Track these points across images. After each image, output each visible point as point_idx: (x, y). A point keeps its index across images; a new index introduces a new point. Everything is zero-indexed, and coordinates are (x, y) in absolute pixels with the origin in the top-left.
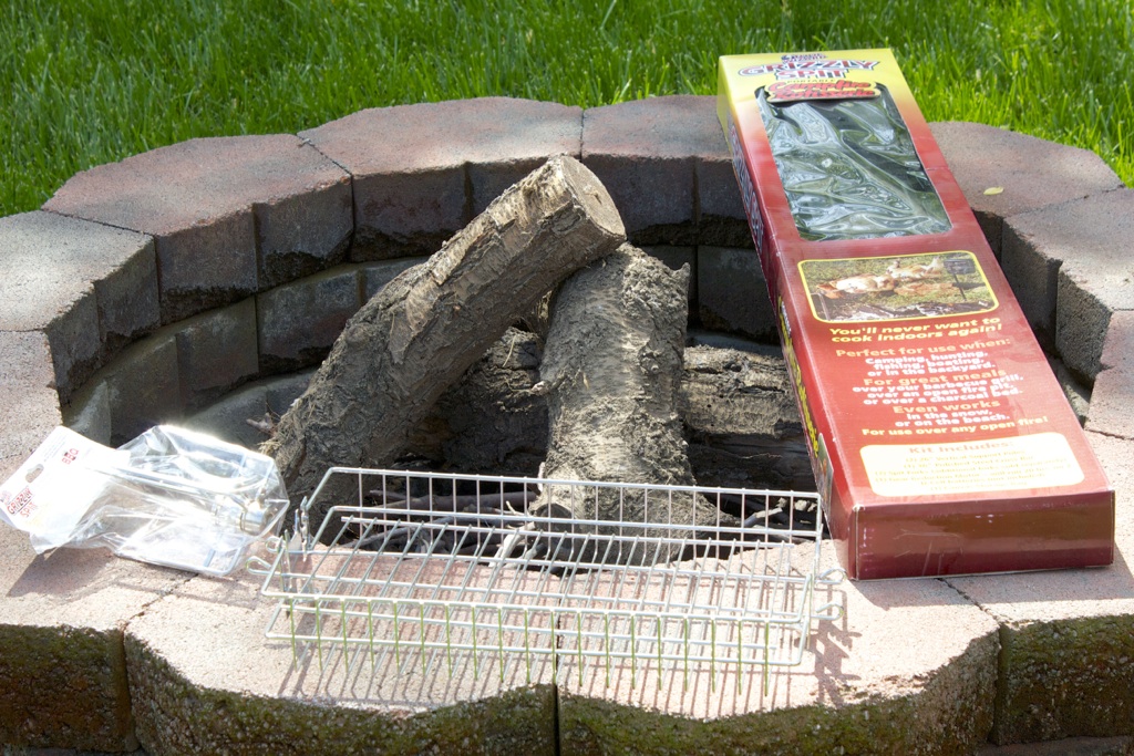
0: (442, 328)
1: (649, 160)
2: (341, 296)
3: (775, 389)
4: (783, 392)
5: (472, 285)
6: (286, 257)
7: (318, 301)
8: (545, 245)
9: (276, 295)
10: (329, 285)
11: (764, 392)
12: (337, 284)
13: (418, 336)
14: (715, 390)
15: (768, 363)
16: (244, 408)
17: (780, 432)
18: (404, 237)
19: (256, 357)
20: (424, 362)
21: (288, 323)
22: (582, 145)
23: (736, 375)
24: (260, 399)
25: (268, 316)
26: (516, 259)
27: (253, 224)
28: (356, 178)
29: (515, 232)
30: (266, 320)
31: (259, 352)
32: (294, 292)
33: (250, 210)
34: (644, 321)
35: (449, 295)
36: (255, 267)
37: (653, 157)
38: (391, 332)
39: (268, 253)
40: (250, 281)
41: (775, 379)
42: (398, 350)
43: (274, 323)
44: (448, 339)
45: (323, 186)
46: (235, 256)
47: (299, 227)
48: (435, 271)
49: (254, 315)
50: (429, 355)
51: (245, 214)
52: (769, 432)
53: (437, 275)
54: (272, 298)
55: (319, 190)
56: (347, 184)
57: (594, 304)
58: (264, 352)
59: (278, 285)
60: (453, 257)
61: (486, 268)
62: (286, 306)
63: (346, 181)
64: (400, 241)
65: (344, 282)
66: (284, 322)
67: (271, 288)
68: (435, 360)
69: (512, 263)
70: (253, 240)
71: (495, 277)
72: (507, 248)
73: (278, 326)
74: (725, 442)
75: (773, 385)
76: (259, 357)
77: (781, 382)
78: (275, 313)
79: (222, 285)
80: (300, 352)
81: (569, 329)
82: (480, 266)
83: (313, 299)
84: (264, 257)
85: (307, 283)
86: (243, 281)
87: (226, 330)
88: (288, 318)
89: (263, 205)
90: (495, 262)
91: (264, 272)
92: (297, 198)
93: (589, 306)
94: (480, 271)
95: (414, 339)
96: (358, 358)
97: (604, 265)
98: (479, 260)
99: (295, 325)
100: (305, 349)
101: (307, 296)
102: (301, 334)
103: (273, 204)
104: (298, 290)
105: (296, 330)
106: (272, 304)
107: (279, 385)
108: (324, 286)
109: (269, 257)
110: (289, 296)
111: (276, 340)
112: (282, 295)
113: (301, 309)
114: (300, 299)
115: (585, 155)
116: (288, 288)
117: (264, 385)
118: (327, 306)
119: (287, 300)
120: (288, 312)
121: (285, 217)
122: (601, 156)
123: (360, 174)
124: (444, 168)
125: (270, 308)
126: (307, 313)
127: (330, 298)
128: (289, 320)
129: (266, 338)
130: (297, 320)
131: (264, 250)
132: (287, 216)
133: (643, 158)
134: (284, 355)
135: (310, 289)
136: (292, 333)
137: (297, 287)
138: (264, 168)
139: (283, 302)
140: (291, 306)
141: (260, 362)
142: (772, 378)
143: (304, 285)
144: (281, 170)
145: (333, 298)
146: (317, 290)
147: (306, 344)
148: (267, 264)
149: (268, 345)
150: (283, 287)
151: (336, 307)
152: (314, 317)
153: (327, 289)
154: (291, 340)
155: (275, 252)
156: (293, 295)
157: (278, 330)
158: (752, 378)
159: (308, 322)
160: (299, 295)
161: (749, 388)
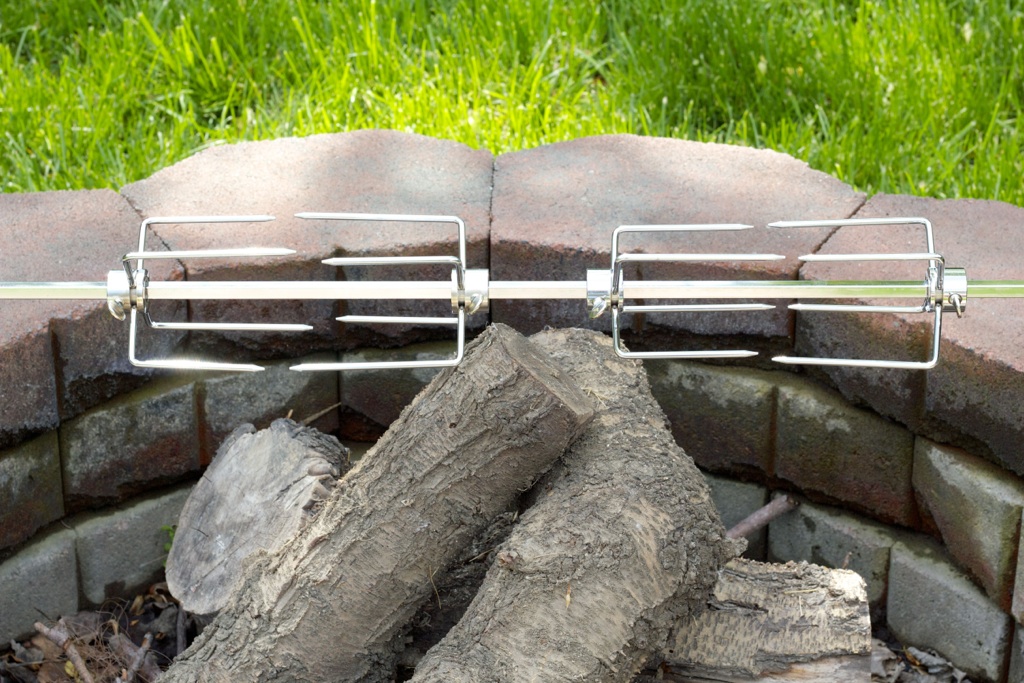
1: (580, 252)
2: (172, 418)
3: (756, 607)
4: (767, 611)
6: (98, 379)
7: (142, 425)
9: (84, 423)
10: (156, 405)
11: (739, 609)
12: (166, 403)
15: (745, 569)
16: (44, 565)
17: (761, 666)
18: (255, 342)
19: (59, 499)
21: (101, 455)
22: (491, 221)
24: (66, 552)
25: (75, 448)
27: (50, 348)
28: (191, 272)
30: (72, 453)
31: (63, 492)
32: (109, 417)
33: (46, 331)
36: (55, 399)
37: (584, 249)
39: (71, 379)
40: (49, 416)
41: (755, 593)
43: (83, 457)
46: (26, 389)
47: (113, 343)
49: (56, 450)
51: (39, 336)
52: (746, 665)
54: (79, 426)
58: (71, 491)
59: (90, 408)
62: (99, 435)
63: (178, 276)
64: (250, 347)
65: (176, 399)
66: (96, 454)
67: (77, 416)
70: (50, 367)
73: (89, 459)
74: (685, 673)
75: (753, 601)
76: (64, 497)
77: (762, 596)
78: (84, 444)
79: (8, 428)
80: (120, 487)
83: (134, 424)
84: (67, 384)
85: (127, 405)
86: (37, 419)
87: (18, 478)
88: (101, 449)
89: (63, 321)
91: (67, 401)
99: (112, 456)
100: (125, 484)
101: (127, 421)
102: (120, 465)
103: (78, 318)
104: (115, 414)
105: (113, 462)
106: (80, 434)
107: (92, 528)
108: (149, 407)
109: (73, 383)
110: (103, 423)
111: (87, 477)
112: (93, 422)
113: (119, 437)
114: (117, 425)
115: (494, 240)
116: (101, 413)
117: (73, 527)
118: (154, 430)
119: (101, 427)
120: (102, 442)
121: (94, 333)
122: (516, 243)
123: (197, 267)
124: (308, 258)
125: (78, 438)
126: (127, 440)
127: (157, 421)
128: (104, 451)
129: (73, 475)
130: (113, 450)
131: (66, 376)
132: (97, 331)
133: (571, 250)
134: (97, 493)
135: (130, 412)
136: (107, 467)
137: (113, 410)
138: (72, 253)
139: (95, 430)
140: (106, 435)
141: (66, 504)
142: (751, 590)
143: (122, 408)
144: (94, 256)
145: (162, 420)
146: (140, 413)
147: (126, 478)
148: (71, 392)
149: (75, 484)
150: (95, 412)
151: (166, 431)
152: (136, 445)
153: (154, 410)
154: (106, 475)
155: (81, 377)
156: (108, 421)
157: (89, 464)
158: (725, 589)
159: (128, 452)
160: (116, 420)
161: (721, 603)
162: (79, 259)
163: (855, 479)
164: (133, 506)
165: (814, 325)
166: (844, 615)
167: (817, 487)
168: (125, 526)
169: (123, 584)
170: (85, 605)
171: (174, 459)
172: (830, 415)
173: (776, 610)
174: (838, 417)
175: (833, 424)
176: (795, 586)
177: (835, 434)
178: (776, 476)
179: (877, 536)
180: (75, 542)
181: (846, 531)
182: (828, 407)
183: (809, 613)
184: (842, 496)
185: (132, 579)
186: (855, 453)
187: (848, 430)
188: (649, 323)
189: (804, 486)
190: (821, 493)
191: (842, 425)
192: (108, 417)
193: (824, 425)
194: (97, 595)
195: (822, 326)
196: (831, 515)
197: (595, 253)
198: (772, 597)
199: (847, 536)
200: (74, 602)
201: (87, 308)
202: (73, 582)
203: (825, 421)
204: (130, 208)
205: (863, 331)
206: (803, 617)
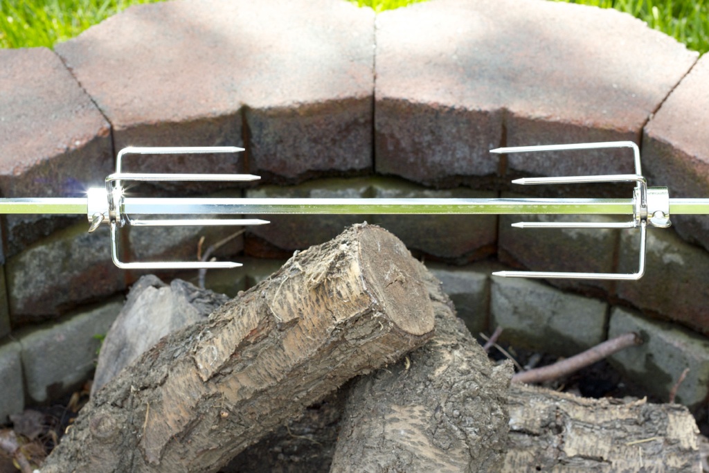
0: (207, 431)
1: (452, 109)
3: (601, 459)
4: (610, 463)
5: (243, 388)
7: (76, 256)
8: (336, 353)
9: (26, 257)
10: (87, 238)
12: (96, 236)
13: (178, 435)
14: (530, 460)
19: (6, 319)
20: (184, 463)
21: (41, 282)
22: (375, 78)
23: (556, 440)
24: (13, 363)
25: (19, 278)
26: (298, 366)
28: (116, 128)
29: (299, 334)
30: (16, 281)
31: (10, 313)
34: (457, 452)
35: (215, 396)
37: (457, 107)
38: (145, 426)
39: (14, 224)
41: (601, 445)
42: (153, 449)
43: (26, 284)
44: (214, 441)
45: (78, 143)
48: (198, 359)
50: (191, 455)
53: (201, 367)
54: (22, 259)
55: (72, 148)
56: (107, 135)
57: (395, 426)
58: (16, 313)
59: (30, 244)
60: (221, 348)
61: (263, 372)
62: (39, 266)
63: (105, 132)
66: (37, 282)
67: (19, 252)
68: (198, 460)
69: (293, 370)
71: (271, 382)
72: (287, 352)
73: (31, 286)
75: (598, 454)
76: (11, 317)
77: (607, 449)
78: (26, 273)
81: (363, 455)
82: (254, 367)
83: (69, 255)
84: (10, 228)
85: (62, 240)
88: (41, 277)
89: (6, 177)
90: (272, 364)
91: (11, 242)
92: (47, 163)
93: (389, 428)
94: (254, 373)
95: (172, 438)
96: (105, 451)
97: (408, 366)
98: (252, 360)
99: (50, 282)
101: (63, 253)
102: (57, 290)
103: (18, 174)
104: (52, 248)
105: (51, 288)
106: (23, 266)
107: (34, 340)
108: (82, 241)
109: (15, 228)
110: (42, 256)
111: (29, 301)
112: (34, 255)
113: (56, 267)
114: (54, 257)
115: (378, 97)
116: (41, 248)
117: (18, 340)
118: (86, 259)
119: (40, 260)
120: (42, 271)
121: (33, 184)
122: (397, 100)
123: (122, 124)
124: (218, 114)
125: (21, 269)
126: (63, 269)
127: (89, 252)
128: (43, 278)
129: (17, 299)
130: (52, 277)
131: (10, 222)
132: (36, 183)
133: (445, 107)
134: (38, 312)
135: (66, 246)
136: (47, 291)
137: (51, 245)
138: (13, 110)
139: (36, 262)
140: (45, 265)
141: (12, 322)
142: (597, 443)
143: (58, 243)
144: (32, 113)
145: (93, 251)
146: (74, 246)
147: (63, 299)
148: (14, 235)
149: (19, 306)
150: (36, 246)
151: (96, 260)
152: (71, 272)
153: (86, 243)
154: (45, 298)
155: (23, 222)
156: (46, 255)
157: (31, 290)
158: (574, 444)
159: (64, 279)
160: (53, 253)
161: (571, 458)
162: (19, 116)
163: (686, 302)
164: (69, 319)
165: (656, 175)
166: (680, 464)
167: (653, 308)
168: (63, 338)
169: (61, 384)
170: (30, 404)
171: (103, 282)
172: (666, 250)
173: (619, 461)
174: (673, 252)
175: (668, 257)
176: (636, 434)
177: (671, 266)
178: (617, 296)
179: (703, 350)
180: (21, 353)
181: (676, 344)
182: (665, 244)
183: (648, 463)
184: (675, 317)
185: (69, 379)
186: (687, 282)
187: (682, 262)
188: (512, 169)
189: (642, 306)
190: (656, 312)
191: (677, 258)
192: (47, 251)
193: (661, 258)
194: (40, 394)
195: (663, 177)
196: (663, 329)
197: (466, 110)
198: (616, 449)
199: (678, 349)
200: (20, 403)
201: (27, 164)
202: (19, 386)
203: (662, 255)
204: (62, 66)
205: (699, 184)
206: (643, 468)
